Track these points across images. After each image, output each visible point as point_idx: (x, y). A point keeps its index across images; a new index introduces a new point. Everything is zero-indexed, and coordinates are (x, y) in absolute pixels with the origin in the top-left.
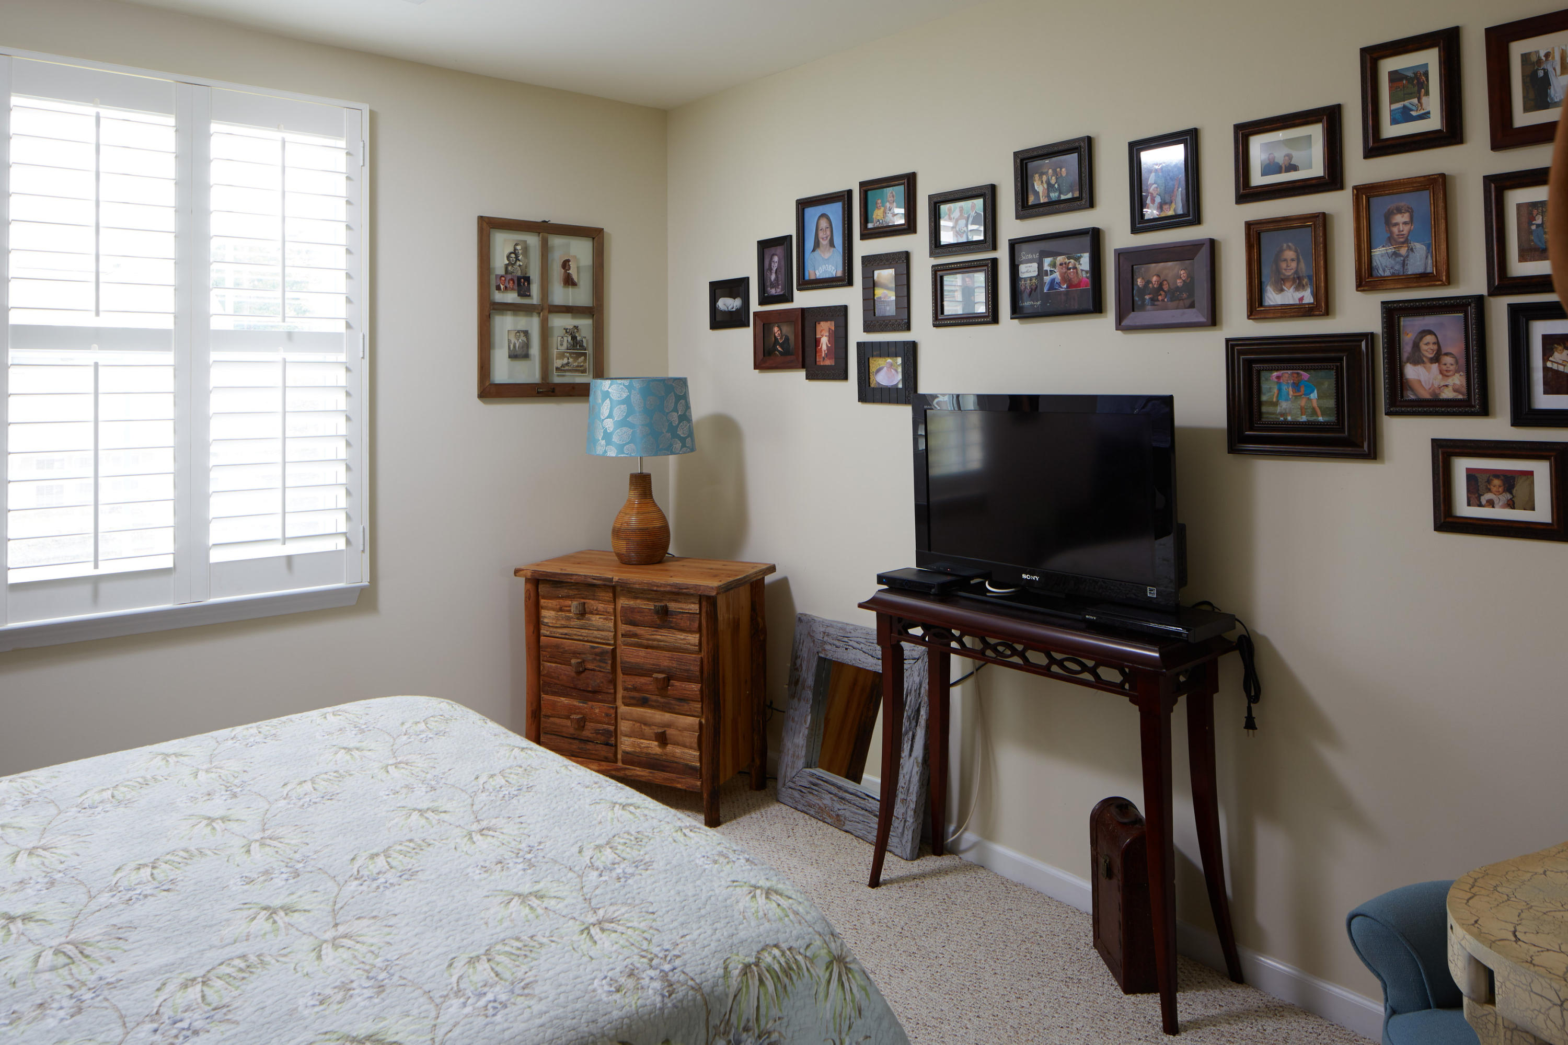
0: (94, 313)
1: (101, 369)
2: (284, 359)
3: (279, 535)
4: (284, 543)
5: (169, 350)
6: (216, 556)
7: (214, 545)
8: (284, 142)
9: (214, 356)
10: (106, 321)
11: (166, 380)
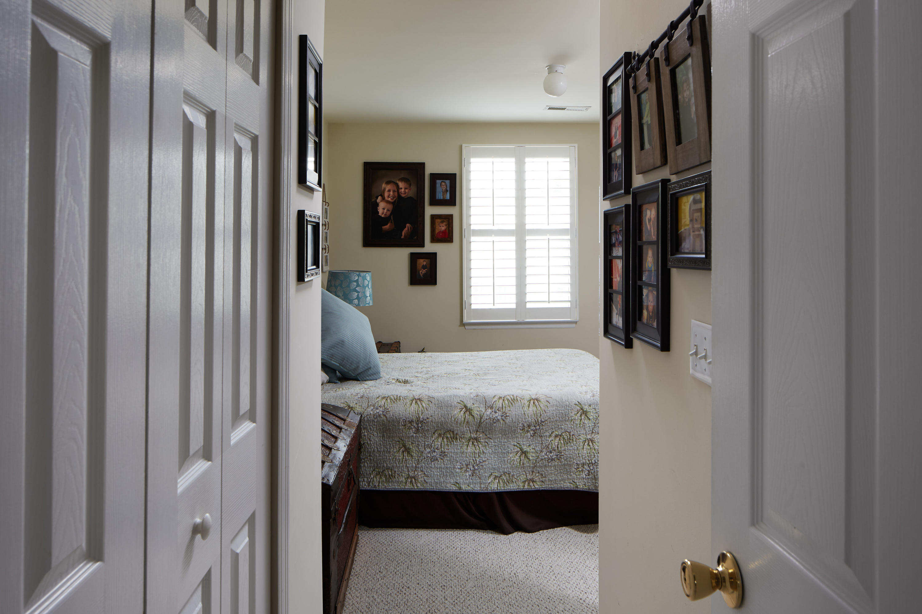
0: (493, 225)
1: (495, 243)
2: (549, 239)
3: (547, 300)
4: (549, 303)
5: (514, 236)
6: (529, 306)
7: (528, 301)
8: (548, 163)
9: (527, 238)
10: (496, 228)
11: (513, 246)
